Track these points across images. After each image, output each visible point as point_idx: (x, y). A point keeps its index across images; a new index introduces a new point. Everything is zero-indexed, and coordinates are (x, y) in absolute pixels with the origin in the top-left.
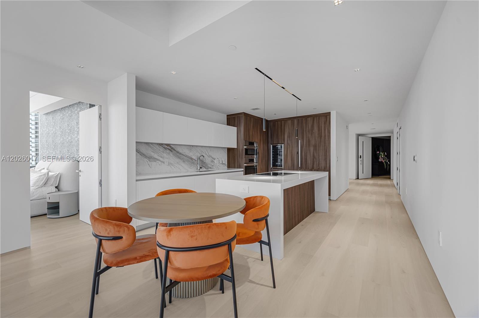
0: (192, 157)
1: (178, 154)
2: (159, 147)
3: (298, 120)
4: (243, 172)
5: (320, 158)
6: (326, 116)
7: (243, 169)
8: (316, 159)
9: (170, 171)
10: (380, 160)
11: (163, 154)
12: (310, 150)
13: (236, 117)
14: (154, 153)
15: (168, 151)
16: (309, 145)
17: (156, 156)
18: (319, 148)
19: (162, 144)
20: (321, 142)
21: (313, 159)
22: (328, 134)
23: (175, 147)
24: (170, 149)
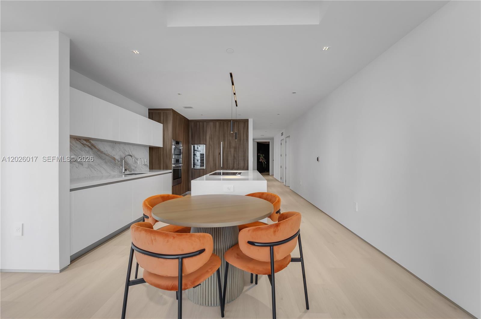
0: (115, 157)
1: (99, 153)
2: (76, 143)
3: (220, 123)
4: (171, 173)
5: (240, 158)
6: (245, 122)
7: (171, 171)
8: (236, 159)
9: (90, 175)
10: (260, 161)
11: (82, 152)
12: (231, 151)
13: (162, 113)
15: (87, 149)
16: (230, 148)
18: (239, 150)
19: (79, 139)
20: (240, 145)
21: (234, 159)
22: (246, 138)
23: (96, 144)
24: (90, 146)
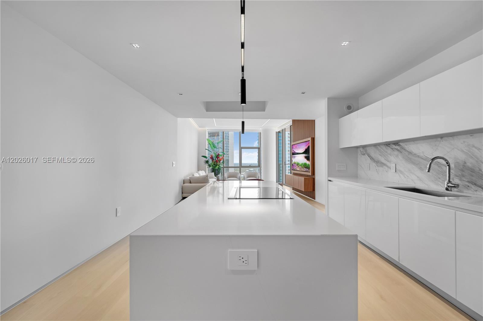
9: (399, 181)
11: (390, 157)
14: (381, 156)
15: (396, 153)
17: (382, 160)
24: (399, 149)
